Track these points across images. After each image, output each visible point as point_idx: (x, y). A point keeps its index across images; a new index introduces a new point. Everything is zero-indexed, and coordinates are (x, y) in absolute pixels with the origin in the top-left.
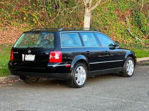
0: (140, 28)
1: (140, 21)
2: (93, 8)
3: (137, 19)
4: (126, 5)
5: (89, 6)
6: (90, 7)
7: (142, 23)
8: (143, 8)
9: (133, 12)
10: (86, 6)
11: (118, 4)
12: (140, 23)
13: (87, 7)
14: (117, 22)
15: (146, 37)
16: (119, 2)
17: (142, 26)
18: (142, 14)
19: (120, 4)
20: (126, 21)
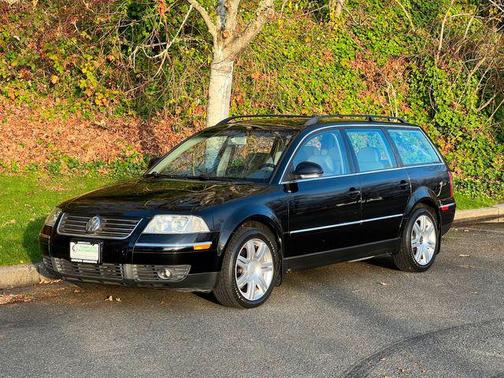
0: (431, 115)
1: (432, 92)
2: (240, 44)
3: (422, 87)
4: (390, 44)
5: (224, 38)
6: (228, 41)
7: (438, 101)
8: (442, 53)
9: (413, 65)
10: (215, 39)
11: (368, 39)
12: (433, 100)
13: (218, 40)
14: (358, 95)
15: (449, 146)
16: (370, 34)
17: (438, 110)
18: (438, 70)
19: (374, 38)
20: (386, 94)
